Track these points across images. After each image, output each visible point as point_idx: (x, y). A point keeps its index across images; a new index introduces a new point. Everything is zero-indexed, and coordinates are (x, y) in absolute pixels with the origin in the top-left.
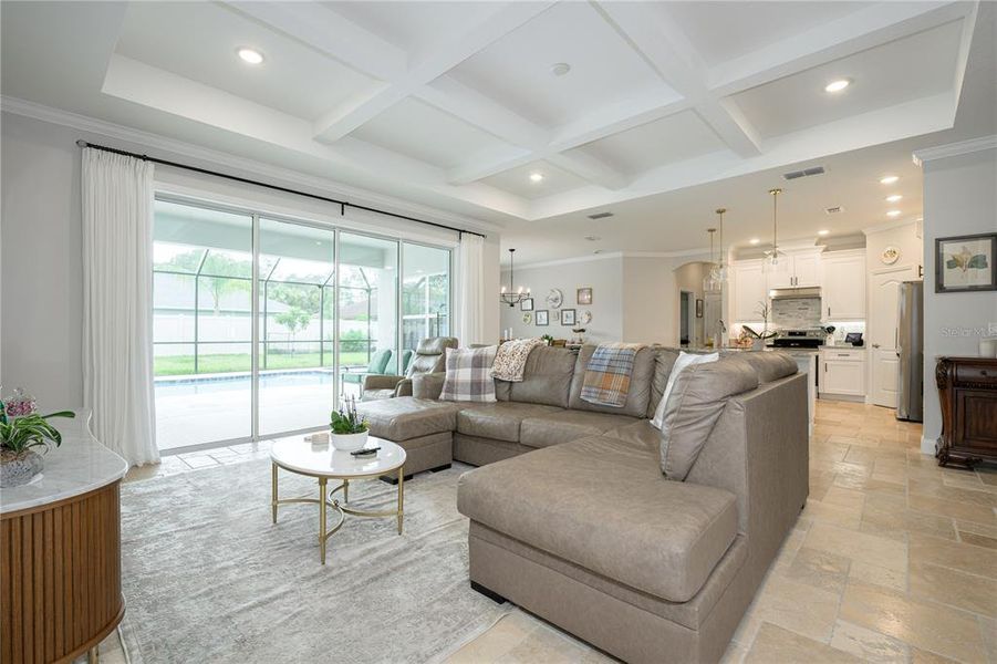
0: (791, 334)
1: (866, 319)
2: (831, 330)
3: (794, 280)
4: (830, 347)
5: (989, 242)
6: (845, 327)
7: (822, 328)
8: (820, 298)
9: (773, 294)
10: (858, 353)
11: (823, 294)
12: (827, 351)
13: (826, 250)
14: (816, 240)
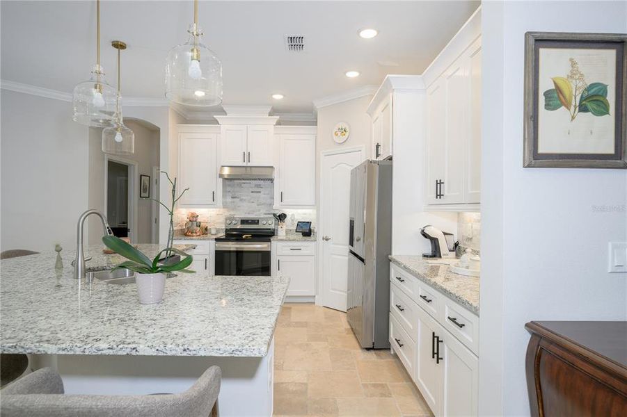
0: (243, 222)
1: (316, 205)
2: (282, 217)
3: (247, 156)
4: (282, 240)
5: (610, 55)
6: (296, 215)
7: (274, 215)
8: (272, 180)
9: (226, 171)
10: (307, 246)
11: (275, 175)
12: (280, 244)
13: (279, 123)
14: (269, 109)
